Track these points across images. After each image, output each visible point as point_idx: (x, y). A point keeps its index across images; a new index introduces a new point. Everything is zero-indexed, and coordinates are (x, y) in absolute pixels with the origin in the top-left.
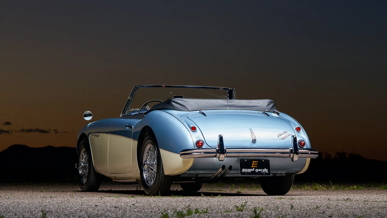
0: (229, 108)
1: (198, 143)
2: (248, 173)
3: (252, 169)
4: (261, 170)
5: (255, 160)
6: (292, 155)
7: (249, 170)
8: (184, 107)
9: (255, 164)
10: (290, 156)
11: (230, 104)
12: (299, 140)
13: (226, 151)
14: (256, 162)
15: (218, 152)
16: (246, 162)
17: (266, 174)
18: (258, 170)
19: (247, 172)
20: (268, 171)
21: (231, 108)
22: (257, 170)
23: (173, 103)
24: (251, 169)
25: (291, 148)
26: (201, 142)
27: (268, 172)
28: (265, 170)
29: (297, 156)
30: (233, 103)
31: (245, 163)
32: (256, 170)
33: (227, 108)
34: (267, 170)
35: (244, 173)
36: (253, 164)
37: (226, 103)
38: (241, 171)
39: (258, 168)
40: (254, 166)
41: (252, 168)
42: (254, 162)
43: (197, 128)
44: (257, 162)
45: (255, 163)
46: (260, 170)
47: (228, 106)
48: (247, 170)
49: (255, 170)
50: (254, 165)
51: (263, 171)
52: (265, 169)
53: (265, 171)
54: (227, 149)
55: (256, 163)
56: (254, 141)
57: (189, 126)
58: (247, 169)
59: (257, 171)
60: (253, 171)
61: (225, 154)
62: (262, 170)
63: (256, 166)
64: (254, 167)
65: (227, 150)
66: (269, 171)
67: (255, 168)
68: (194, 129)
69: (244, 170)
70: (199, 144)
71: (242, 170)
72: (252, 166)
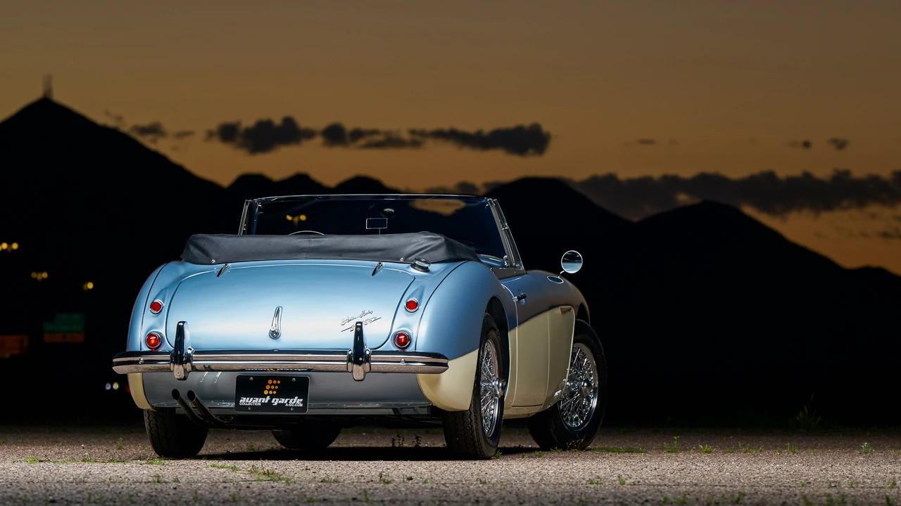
0: (304, 255)
1: (148, 338)
2: (254, 407)
3: (264, 399)
4: (287, 400)
5: (273, 378)
6: (351, 365)
7: (257, 401)
8: (205, 256)
9: (273, 387)
10: (347, 368)
11: (314, 245)
12: (395, 333)
14: (275, 382)
15: (172, 359)
16: (251, 381)
17: (296, 409)
18: (278, 400)
19: (250, 406)
20: (302, 402)
21: (310, 255)
22: (276, 402)
24: (261, 399)
25: (350, 353)
26: (154, 338)
27: (301, 405)
28: (297, 401)
29: (360, 368)
30: (323, 243)
31: (249, 384)
32: (274, 399)
33: (299, 256)
34: (301, 400)
35: (245, 408)
36: (268, 387)
37: (306, 245)
38: (237, 402)
39: (279, 396)
40: (271, 392)
41: (265, 396)
42: (270, 382)
43: (165, 305)
45: (273, 384)
46: (283, 401)
47: (304, 252)
48: (251, 401)
49: (270, 401)
50: (269, 390)
51: (291, 402)
52: (296, 398)
53: (294, 402)
55: (275, 385)
58: (252, 399)
59: (276, 404)
60: (266, 402)
62: (289, 401)
63: (275, 392)
64: (269, 395)
65: (192, 355)
66: (304, 403)
67: (272, 396)
68: (156, 307)
69: (244, 401)
70: (151, 342)
71: (241, 401)
72: (266, 392)
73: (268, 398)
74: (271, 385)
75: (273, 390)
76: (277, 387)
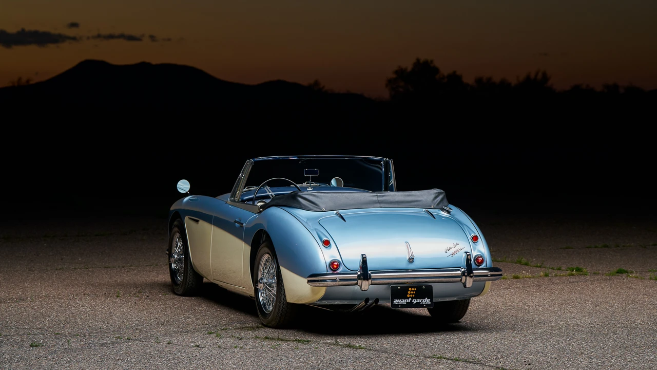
0: (379, 205)
1: (332, 263)
2: (403, 306)
3: (408, 300)
4: (421, 300)
6: (464, 278)
7: (404, 301)
8: (315, 206)
9: (412, 292)
10: (461, 280)
11: (380, 199)
12: (476, 256)
13: (370, 276)
14: (413, 289)
15: (359, 277)
16: (399, 289)
17: (427, 305)
19: (400, 304)
20: (430, 301)
21: (382, 205)
22: (415, 301)
23: (300, 199)
24: (406, 300)
25: (463, 270)
26: (336, 264)
27: (430, 303)
29: (471, 280)
30: (384, 198)
31: (399, 291)
32: (413, 300)
33: (376, 205)
34: (429, 300)
35: (397, 306)
36: (409, 292)
37: (375, 198)
38: (392, 303)
39: (416, 298)
41: (408, 298)
42: (410, 289)
43: (331, 242)
44: (415, 289)
45: (412, 291)
46: (419, 301)
47: (377, 203)
49: (411, 301)
50: (410, 294)
51: (423, 301)
52: (426, 298)
53: (425, 301)
54: (372, 273)
55: (413, 291)
56: (411, 260)
57: (321, 239)
58: (400, 300)
59: (415, 303)
61: (370, 281)
63: (414, 296)
64: (410, 297)
65: (372, 275)
66: (431, 301)
67: (412, 298)
68: (327, 243)
69: (396, 301)
70: (334, 266)
71: (394, 301)
72: (408, 296)
73: (410, 299)
74: (411, 291)
75: (412, 294)
76: (414, 292)
